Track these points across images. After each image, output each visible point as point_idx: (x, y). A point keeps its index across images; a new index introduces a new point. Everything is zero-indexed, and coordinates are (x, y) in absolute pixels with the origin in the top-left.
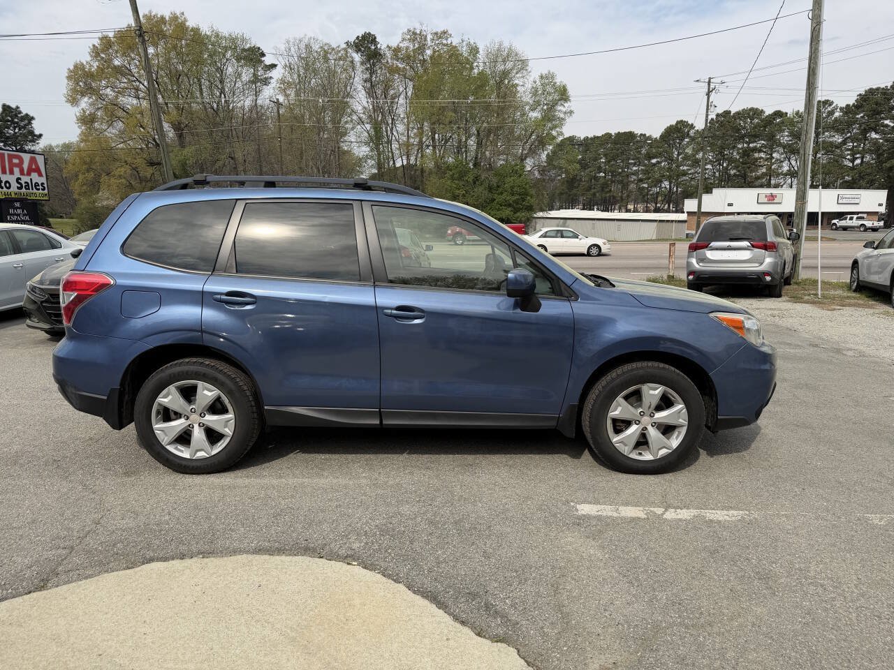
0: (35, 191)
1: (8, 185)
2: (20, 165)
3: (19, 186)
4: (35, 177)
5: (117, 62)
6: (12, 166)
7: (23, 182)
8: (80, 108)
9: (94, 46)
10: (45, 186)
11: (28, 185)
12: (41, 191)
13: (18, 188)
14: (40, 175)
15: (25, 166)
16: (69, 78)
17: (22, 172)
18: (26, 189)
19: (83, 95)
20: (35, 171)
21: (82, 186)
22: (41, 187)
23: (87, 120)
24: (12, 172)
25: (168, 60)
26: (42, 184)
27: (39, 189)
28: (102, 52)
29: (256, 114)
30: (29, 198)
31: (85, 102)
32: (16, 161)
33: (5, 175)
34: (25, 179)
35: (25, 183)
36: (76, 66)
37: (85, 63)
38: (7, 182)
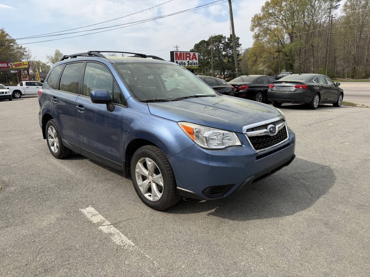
0: (194, 65)
1: (184, 64)
2: (189, 57)
3: (188, 64)
4: (194, 61)
5: (270, 11)
6: (187, 57)
7: (190, 63)
8: (254, 32)
9: (263, 6)
10: (198, 63)
11: (192, 64)
12: (196, 66)
13: (188, 65)
14: (196, 60)
15: (191, 57)
16: (252, 21)
17: (190, 59)
18: (191, 65)
19: (256, 27)
20: (194, 58)
21: (251, 62)
22: (196, 64)
23: (257, 37)
24: (186, 59)
25: (291, 6)
26: (197, 63)
27: (195, 65)
28: (265, 8)
29: (332, 24)
30: (191, 68)
31: (256, 30)
32: (188, 55)
33: (184, 61)
34: (191, 61)
35: (191, 63)
36: (255, 16)
37: (258, 14)
38: (184, 63)
